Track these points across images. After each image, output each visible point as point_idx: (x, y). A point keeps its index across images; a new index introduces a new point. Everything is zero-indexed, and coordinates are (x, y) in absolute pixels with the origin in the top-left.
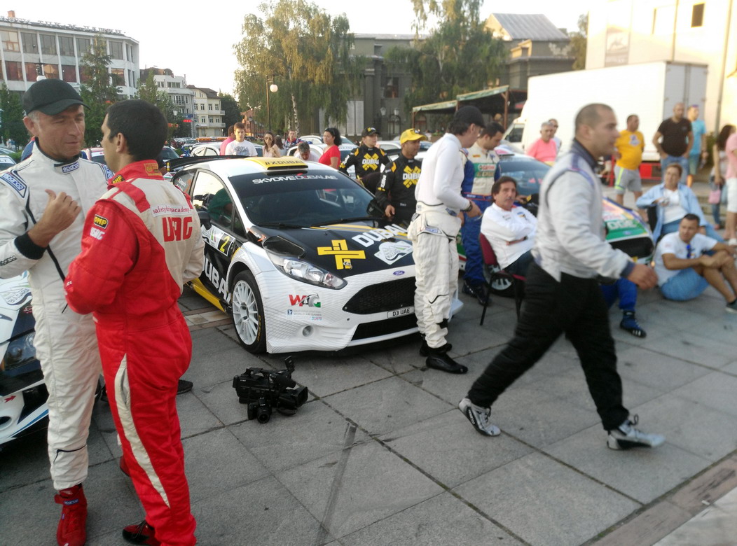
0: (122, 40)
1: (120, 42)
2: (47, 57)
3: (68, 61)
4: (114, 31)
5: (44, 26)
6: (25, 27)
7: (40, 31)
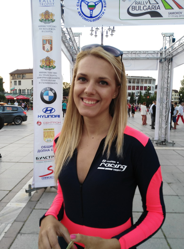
0: (152, 79)
1: (151, 80)
2: (133, 84)
3: (138, 85)
4: (150, 77)
5: (134, 77)
6: (130, 78)
7: (133, 78)
